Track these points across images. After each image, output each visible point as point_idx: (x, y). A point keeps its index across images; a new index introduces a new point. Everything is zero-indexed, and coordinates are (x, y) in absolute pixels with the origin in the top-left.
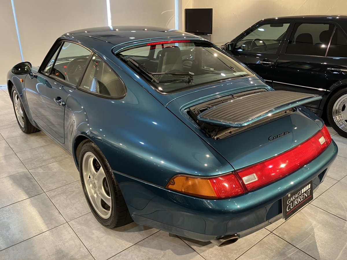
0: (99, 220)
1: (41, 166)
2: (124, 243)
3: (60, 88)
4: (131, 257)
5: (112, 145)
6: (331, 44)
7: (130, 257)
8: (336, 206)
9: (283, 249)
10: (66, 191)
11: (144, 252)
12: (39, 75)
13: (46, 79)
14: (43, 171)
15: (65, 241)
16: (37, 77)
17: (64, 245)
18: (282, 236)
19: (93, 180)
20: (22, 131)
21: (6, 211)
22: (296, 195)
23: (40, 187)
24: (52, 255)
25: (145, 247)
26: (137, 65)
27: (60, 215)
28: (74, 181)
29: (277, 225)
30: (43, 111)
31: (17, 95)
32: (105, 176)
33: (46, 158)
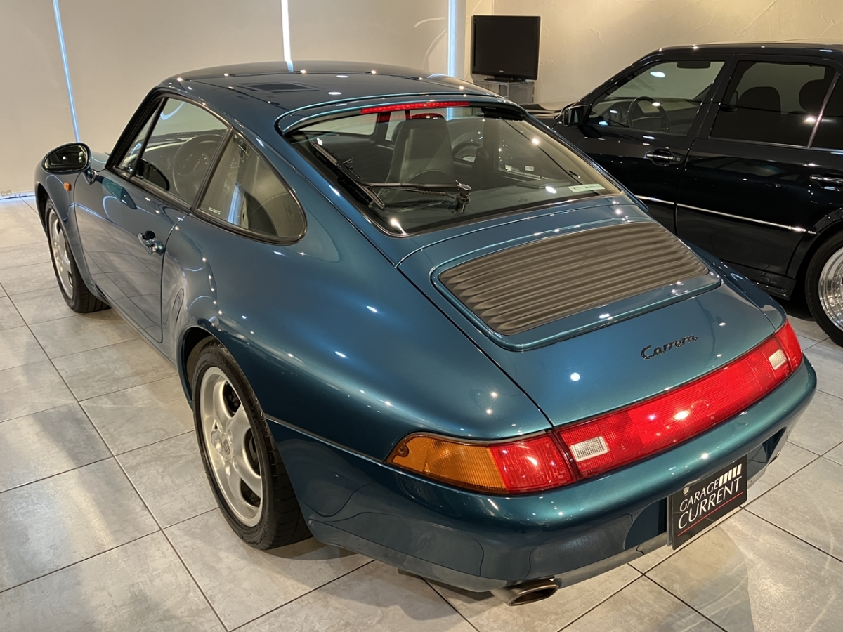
0: (235, 528)
1: (109, 391)
2: (292, 585)
3: (157, 212)
4: (306, 617)
5: (270, 356)
6: (823, 114)
7: (303, 619)
8: (807, 517)
9: (667, 616)
10: (164, 456)
11: (336, 609)
12: (108, 176)
13: (123, 186)
14: (112, 406)
15: (154, 574)
16: (103, 181)
17: (150, 584)
18: (669, 586)
19: (223, 435)
20: (69, 306)
21: (21, 497)
22: (704, 490)
23: (104, 444)
24: (123, 605)
25: (340, 596)
26: (334, 162)
27: (147, 512)
28: (183, 431)
29: (658, 558)
30: (117, 262)
31: (57, 221)
32: (250, 427)
33: (121, 373)
